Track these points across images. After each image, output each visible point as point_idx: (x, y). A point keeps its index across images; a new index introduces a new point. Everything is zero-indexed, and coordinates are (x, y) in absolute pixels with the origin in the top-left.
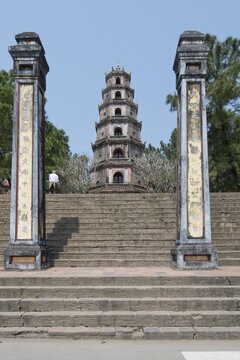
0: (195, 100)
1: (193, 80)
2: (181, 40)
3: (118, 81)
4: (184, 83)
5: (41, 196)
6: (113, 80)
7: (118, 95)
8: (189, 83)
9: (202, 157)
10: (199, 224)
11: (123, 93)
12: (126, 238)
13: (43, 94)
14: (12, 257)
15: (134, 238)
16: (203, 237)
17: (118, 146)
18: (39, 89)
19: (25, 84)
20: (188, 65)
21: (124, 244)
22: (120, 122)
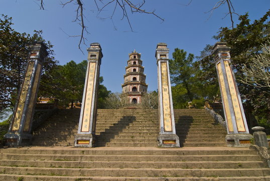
0: (164, 69)
1: (163, 61)
2: (158, 46)
3: (135, 57)
4: (159, 62)
5: (95, 110)
6: (132, 57)
7: (135, 63)
8: (161, 62)
9: (169, 93)
10: (169, 124)
11: (137, 62)
12: (135, 131)
13: (99, 66)
14: (78, 141)
15: (140, 131)
16: (172, 131)
17: (135, 86)
18: (98, 64)
19: (92, 62)
20: (161, 55)
21: (134, 135)
22: (135, 75)
